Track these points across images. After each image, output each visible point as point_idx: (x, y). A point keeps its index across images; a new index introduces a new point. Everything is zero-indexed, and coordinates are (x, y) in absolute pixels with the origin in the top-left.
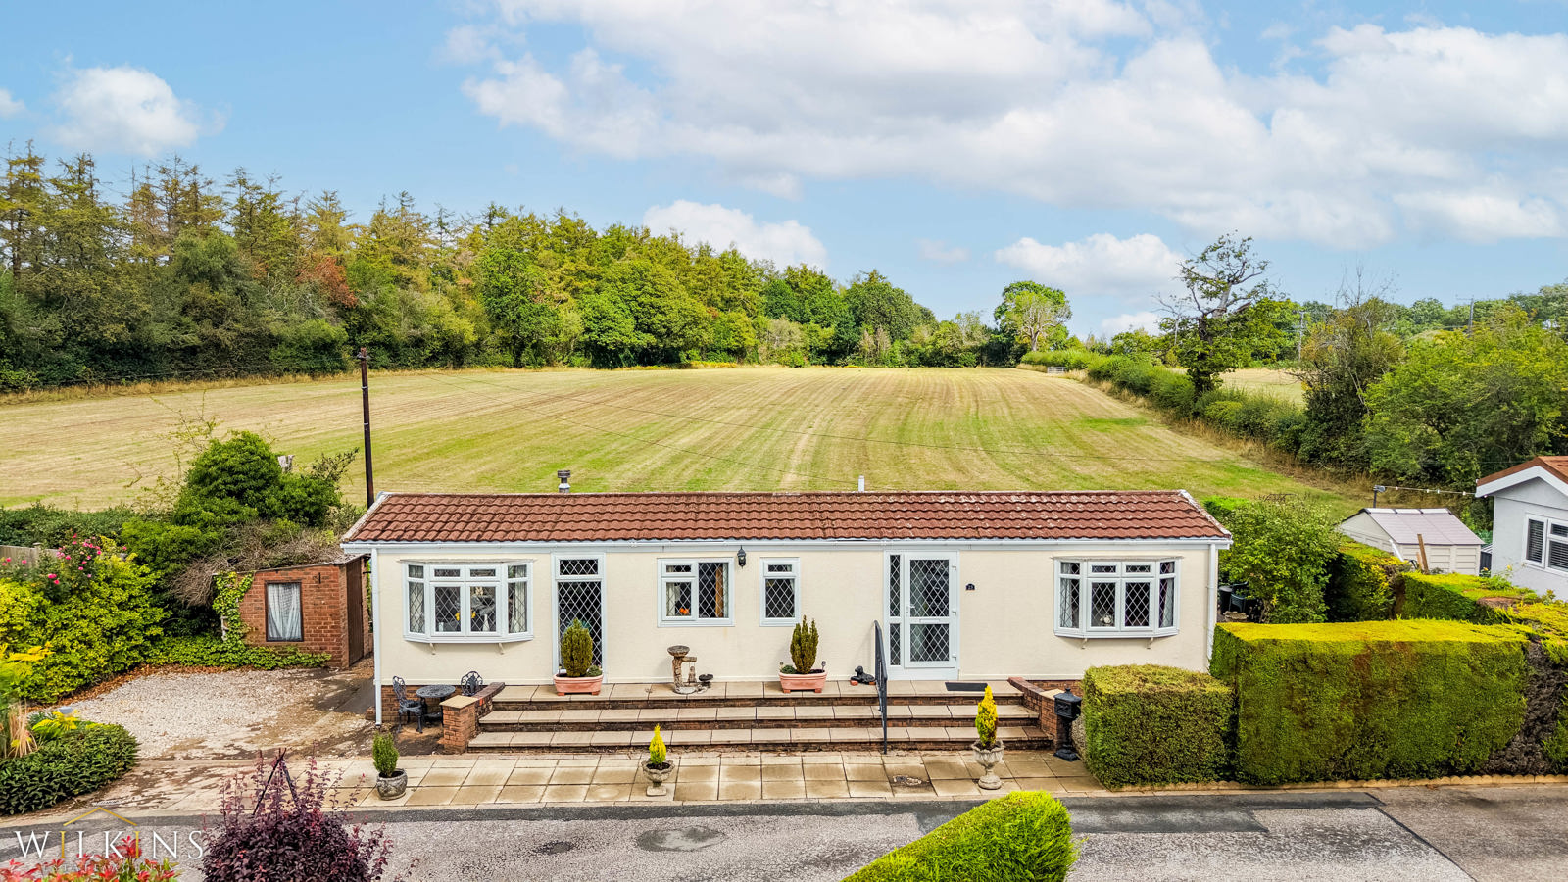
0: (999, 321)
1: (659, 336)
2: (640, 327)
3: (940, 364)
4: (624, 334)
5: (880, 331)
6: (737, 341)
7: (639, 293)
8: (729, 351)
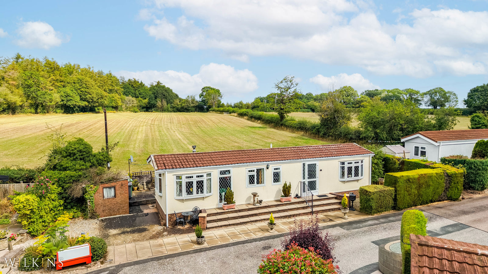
0: (201, 98)
1: (89, 102)
2: (81, 99)
3: (183, 111)
4: (76, 101)
5: (163, 100)
6: (115, 104)
7: (81, 87)
8: (113, 107)
